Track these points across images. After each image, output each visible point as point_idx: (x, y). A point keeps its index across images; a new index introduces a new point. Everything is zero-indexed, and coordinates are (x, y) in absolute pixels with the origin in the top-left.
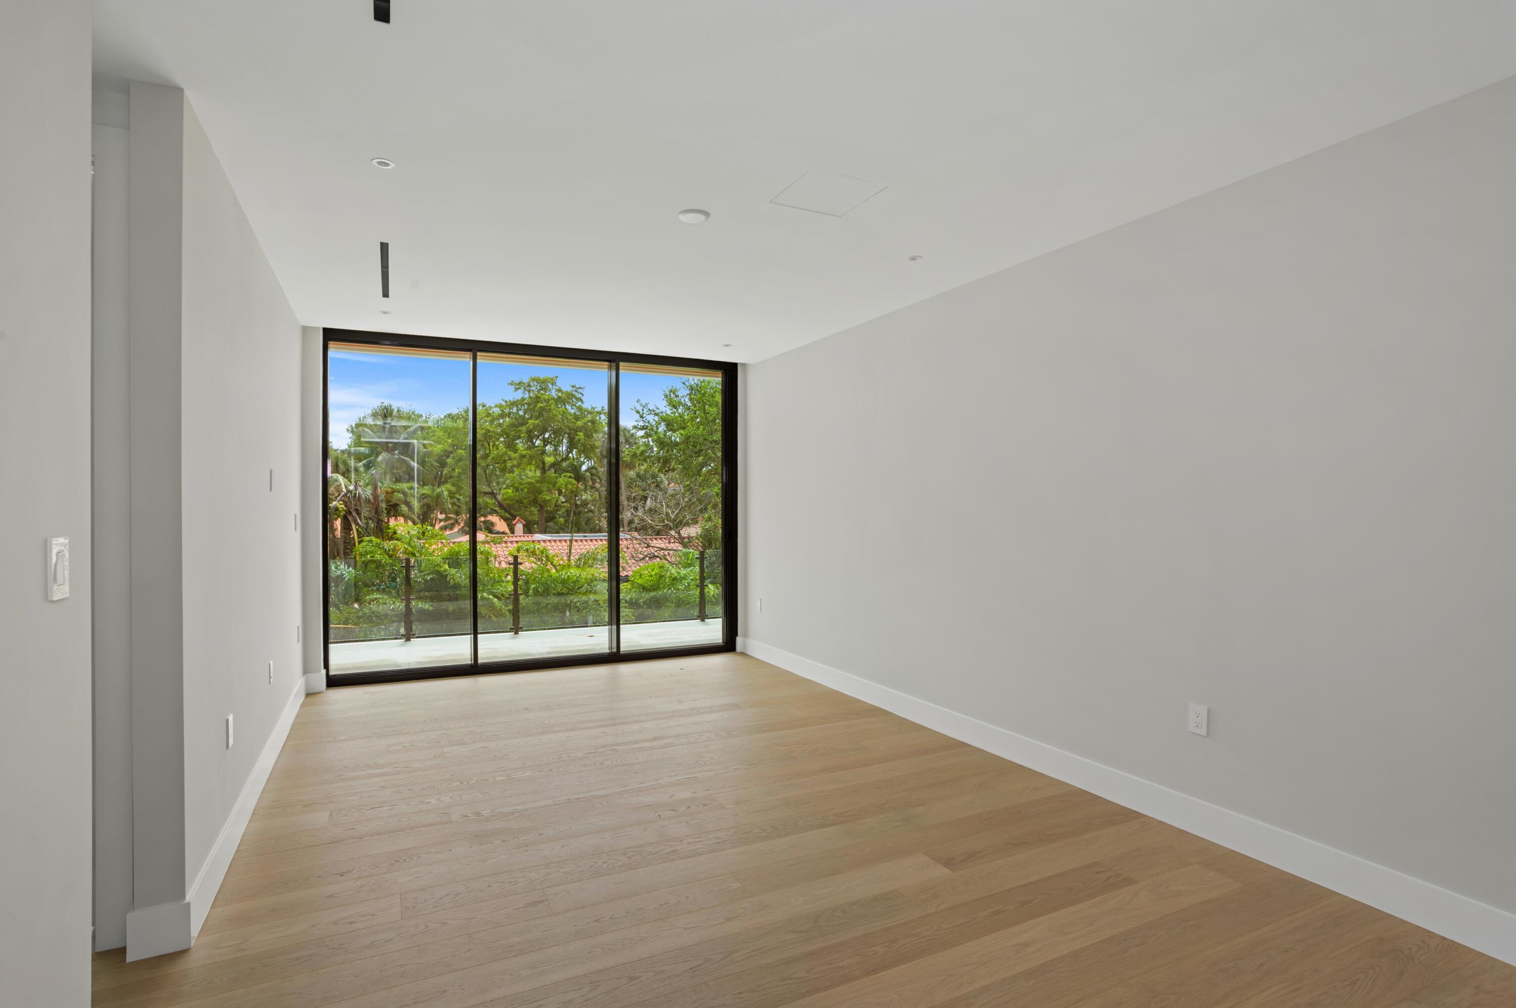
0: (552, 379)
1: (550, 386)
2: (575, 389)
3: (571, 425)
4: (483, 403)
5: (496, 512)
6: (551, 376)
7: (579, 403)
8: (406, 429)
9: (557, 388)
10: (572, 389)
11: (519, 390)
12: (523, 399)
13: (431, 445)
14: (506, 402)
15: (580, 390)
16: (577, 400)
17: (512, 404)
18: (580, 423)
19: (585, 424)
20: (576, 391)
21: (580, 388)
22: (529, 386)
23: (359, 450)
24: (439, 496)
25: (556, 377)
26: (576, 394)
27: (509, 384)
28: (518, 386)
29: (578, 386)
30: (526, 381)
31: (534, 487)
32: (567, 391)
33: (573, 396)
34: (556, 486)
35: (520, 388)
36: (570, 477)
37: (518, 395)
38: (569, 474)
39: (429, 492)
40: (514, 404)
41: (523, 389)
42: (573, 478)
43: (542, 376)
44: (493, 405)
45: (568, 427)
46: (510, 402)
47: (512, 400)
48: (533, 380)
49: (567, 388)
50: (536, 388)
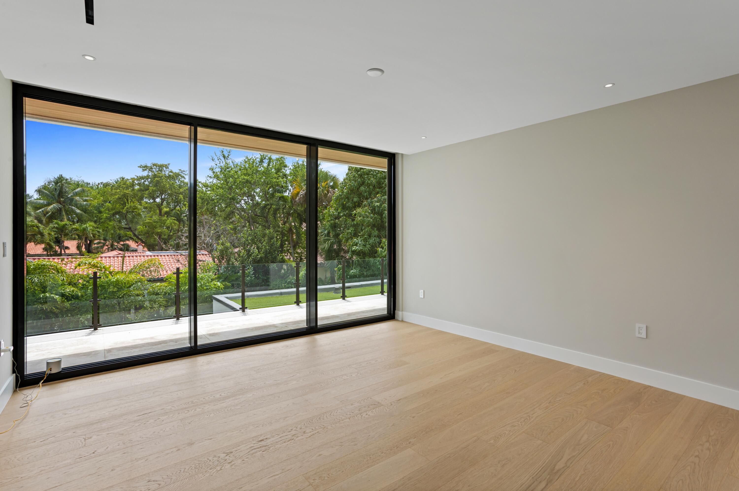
0: (166, 165)
1: (164, 168)
2: (181, 171)
3: (176, 191)
4: (122, 177)
5: (132, 238)
6: (166, 163)
7: (183, 179)
8: (73, 191)
9: (170, 170)
10: (179, 171)
11: (145, 171)
12: (148, 176)
13: (91, 200)
14: (137, 177)
15: (184, 172)
16: (182, 177)
17: (141, 178)
18: (181, 190)
19: (185, 190)
20: (182, 172)
21: (183, 171)
22: (152, 168)
23: (40, 202)
24: (84, 229)
25: (169, 164)
26: (182, 174)
27: (138, 167)
28: (145, 168)
29: (182, 170)
30: (149, 165)
31: (152, 225)
32: (175, 172)
33: (179, 175)
34: (165, 224)
35: (146, 170)
36: (174, 220)
37: (145, 173)
38: (173, 218)
39: (78, 227)
40: (142, 178)
41: (148, 170)
42: (175, 220)
43: (159, 163)
44: (129, 178)
45: (175, 192)
46: (140, 177)
47: (141, 176)
48: (154, 165)
49: (176, 170)
50: (156, 170)
